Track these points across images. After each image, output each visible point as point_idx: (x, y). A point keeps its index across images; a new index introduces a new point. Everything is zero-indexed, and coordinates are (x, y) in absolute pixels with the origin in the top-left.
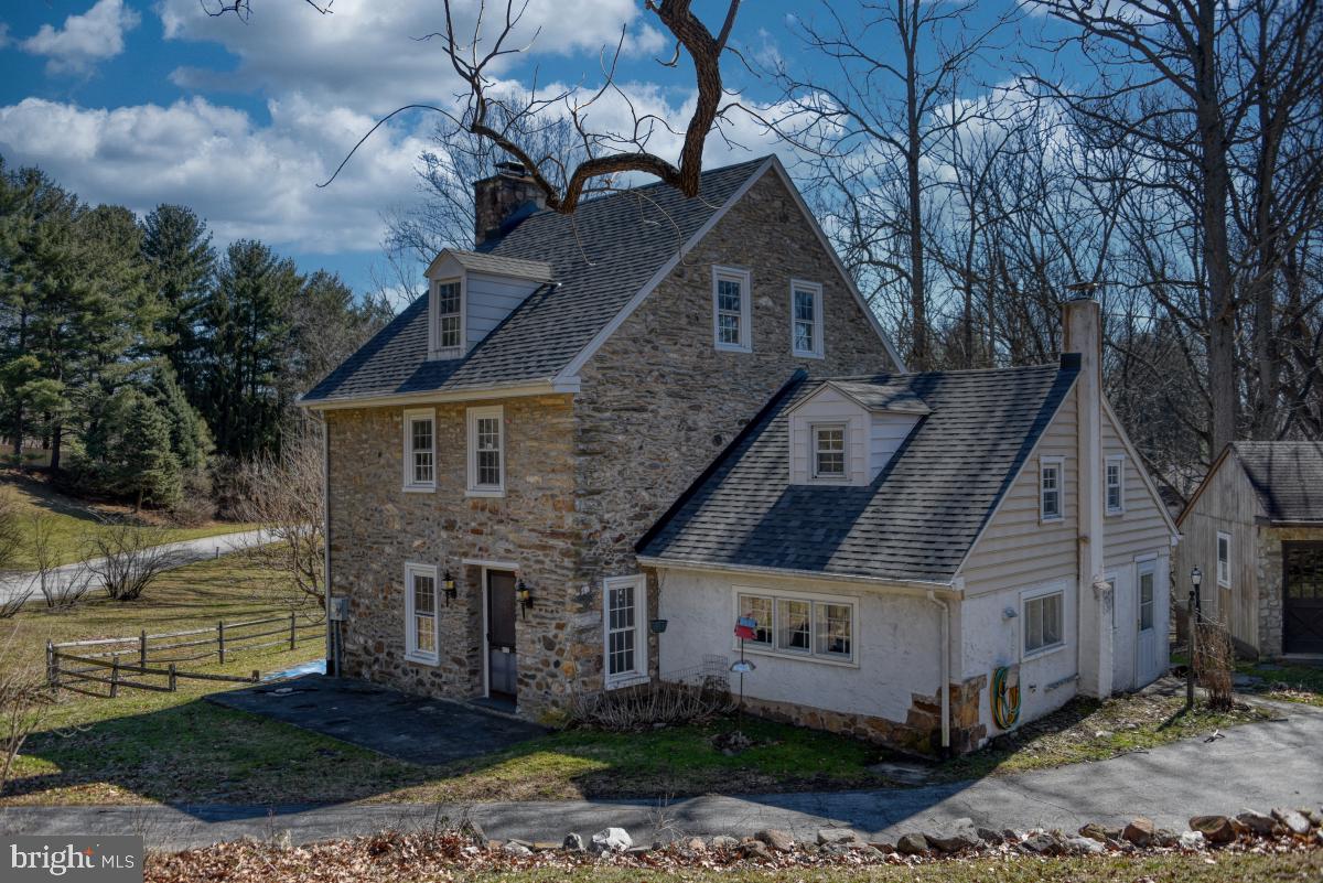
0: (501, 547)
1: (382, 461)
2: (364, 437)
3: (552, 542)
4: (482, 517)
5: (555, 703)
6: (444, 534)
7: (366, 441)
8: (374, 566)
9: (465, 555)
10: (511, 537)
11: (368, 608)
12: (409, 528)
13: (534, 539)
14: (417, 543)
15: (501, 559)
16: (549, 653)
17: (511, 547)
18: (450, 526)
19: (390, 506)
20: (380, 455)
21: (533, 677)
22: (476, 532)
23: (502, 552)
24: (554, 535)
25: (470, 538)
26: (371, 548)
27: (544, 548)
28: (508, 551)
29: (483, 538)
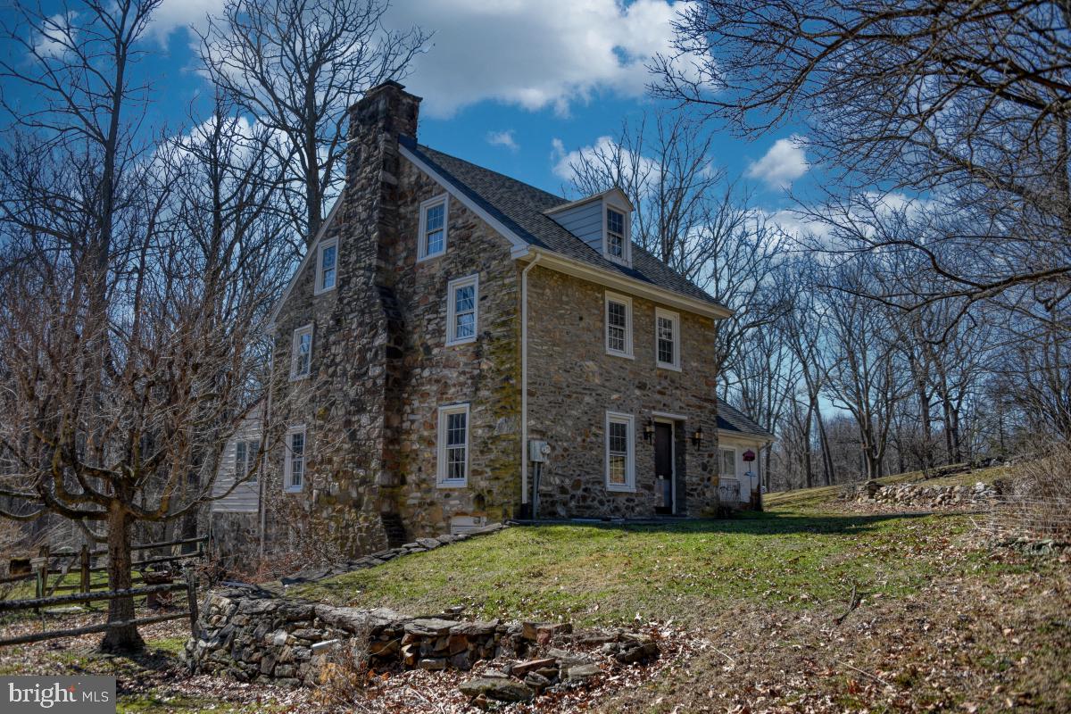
0: (677, 404)
1: (582, 324)
2: (564, 298)
3: (705, 404)
4: (665, 383)
5: (708, 504)
6: (638, 392)
7: (567, 303)
8: (574, 412)
9: (654, 408)
10: (683, 398)
11: (566, 450)
12: (607, 384)
13: (694, 401)
14: (615, 396)
15: (677, 413)
16: (705, 473)
17: (683, 405)
18: (642, 386)
19: (590, 364)
20: (581, 319)
21: (696, 490)
22: (660, 393)
23: (677, 408)
24: (706, 400)
25: (658, 397)
26: (569, 396)
27: (700, 407)
28: (681, 408)
29: (666, 398)
